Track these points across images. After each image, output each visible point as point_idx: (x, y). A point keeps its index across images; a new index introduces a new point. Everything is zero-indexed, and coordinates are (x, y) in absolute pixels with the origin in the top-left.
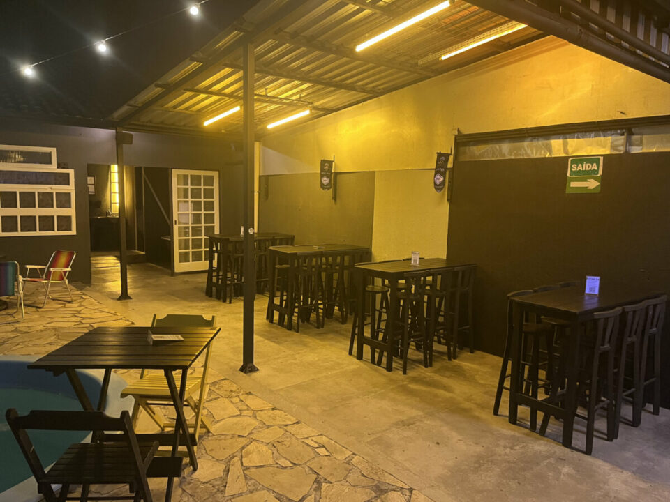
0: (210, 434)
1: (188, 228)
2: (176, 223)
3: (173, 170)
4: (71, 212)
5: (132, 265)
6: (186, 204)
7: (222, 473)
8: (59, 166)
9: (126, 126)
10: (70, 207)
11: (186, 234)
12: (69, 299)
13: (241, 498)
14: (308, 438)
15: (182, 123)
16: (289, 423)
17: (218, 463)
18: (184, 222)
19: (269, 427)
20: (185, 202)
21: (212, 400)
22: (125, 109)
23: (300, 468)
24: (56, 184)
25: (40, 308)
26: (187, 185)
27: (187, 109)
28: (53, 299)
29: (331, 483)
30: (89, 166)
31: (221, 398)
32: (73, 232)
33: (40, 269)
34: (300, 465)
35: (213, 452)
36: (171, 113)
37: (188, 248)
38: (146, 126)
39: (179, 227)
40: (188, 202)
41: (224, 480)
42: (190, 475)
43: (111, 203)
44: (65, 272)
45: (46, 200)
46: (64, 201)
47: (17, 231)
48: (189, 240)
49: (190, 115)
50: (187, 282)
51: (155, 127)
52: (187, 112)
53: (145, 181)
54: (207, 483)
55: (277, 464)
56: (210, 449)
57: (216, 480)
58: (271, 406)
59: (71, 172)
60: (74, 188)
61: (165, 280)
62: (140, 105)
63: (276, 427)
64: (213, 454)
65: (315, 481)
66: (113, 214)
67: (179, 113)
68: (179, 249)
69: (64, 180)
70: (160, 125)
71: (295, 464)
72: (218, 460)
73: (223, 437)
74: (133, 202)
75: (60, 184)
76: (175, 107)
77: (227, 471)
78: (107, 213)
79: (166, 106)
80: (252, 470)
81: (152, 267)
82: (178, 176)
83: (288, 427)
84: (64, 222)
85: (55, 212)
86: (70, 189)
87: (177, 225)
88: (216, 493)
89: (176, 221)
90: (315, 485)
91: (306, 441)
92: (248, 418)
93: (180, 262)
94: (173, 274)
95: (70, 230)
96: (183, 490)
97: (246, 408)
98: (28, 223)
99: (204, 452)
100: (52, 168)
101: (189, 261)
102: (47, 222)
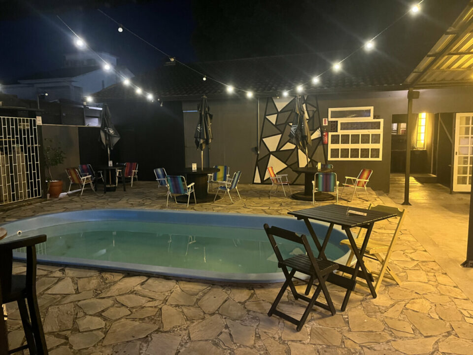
0: (398, 286)
1: (467, 158)
2: (456, 154)
3: (457, 114)
4: (380, 146)
5: (425, 184)
6: (467, 139)
7: (389, 305)
8: (375, 117)
9: (416, 86)
10: (379, 143)
11: (465, 162)
12: (367, 199)
13: (390, 320)
14: (465, 310)
15: (460, 78)
16: (459, 297)
17: (390, 300)
18: (465, 153)
19: (442, 295)
20: (466, 137)
21: (415, 270)
22: (412, 76)
23: (444, 322)
24: (372, 129)
25: (350, 202)
26: (469, 124)
27: (459, 67)
28: (359, 198)
29: (458, 337)
30: (394, 116)
31: (421, 271)
32: (380, 159)
33: (353, 180)
34: (444, 321)
35: (392, 294)
36: (447, 72)
37: (466, 174)
38: (431, 84)
39: (459, 157)
40: (468, 137)
41: (387, 308)
42: (370, 299)
43: (417, 140)
44: (365, 182)
45: (365, 139)
46: (376, 139)
47: (348, 157)
48: (467, 167)
49: (463, 72)
50: (462, 199)
51: (440, 84)
52: (460, 70)
53: (441, 123)
54: (377, 306)
55: (429, 314)
56: (392, 292)
57: (383, 307)
58: (455, 285)
59: (382, 121)
60: (382, 131)
61: (444, 196)
62: (422, 71)
63: (447, 297)
64: (391, 295)
65: (447, 332)
66: (417, 148)
67: (453, 72)
68: (458, 174)
69: (376, 126)
70: (442, 82)
71: (442, 319)
72: (392, 299)
73: (405, 290)
74: (432, 138)
75: (375, 129)
76: (449, 67)
77: (393, 305)
78: (414, 148)
79: (441, 68)
80: (410, 311)
81: (439, 186)
82: (461, 118)
83: (456, 299)
84: (375, 152)
85: (370, 146)
86: (380, 132)
87: (458, 155)
88: (378, 312)
89: (456, 153)
90: (446, 334)
91: (462, 311)
92: (431, 286)
93: (458, 183)
94: (451, 192)
95: (378, 157)
96: (361, 304)
97: (435, 280)
98: (355, 153)
99: (387, 292)
100: (370, 119)
101: (466, 184)
102: (365, 153)
